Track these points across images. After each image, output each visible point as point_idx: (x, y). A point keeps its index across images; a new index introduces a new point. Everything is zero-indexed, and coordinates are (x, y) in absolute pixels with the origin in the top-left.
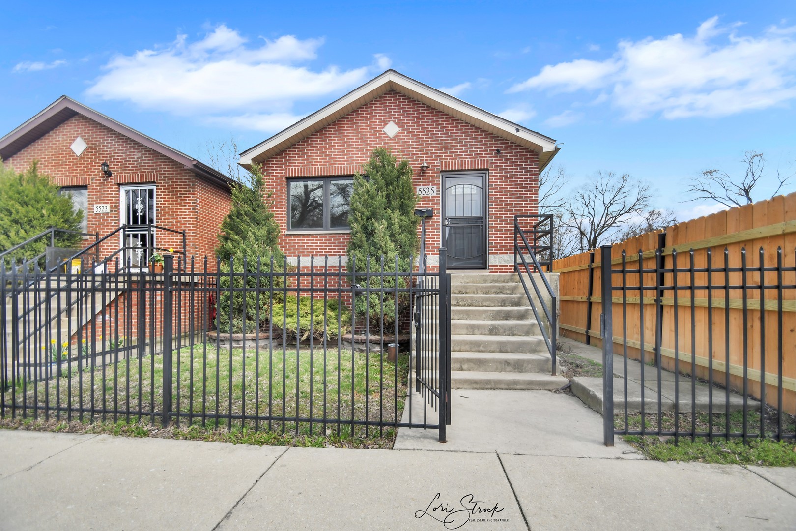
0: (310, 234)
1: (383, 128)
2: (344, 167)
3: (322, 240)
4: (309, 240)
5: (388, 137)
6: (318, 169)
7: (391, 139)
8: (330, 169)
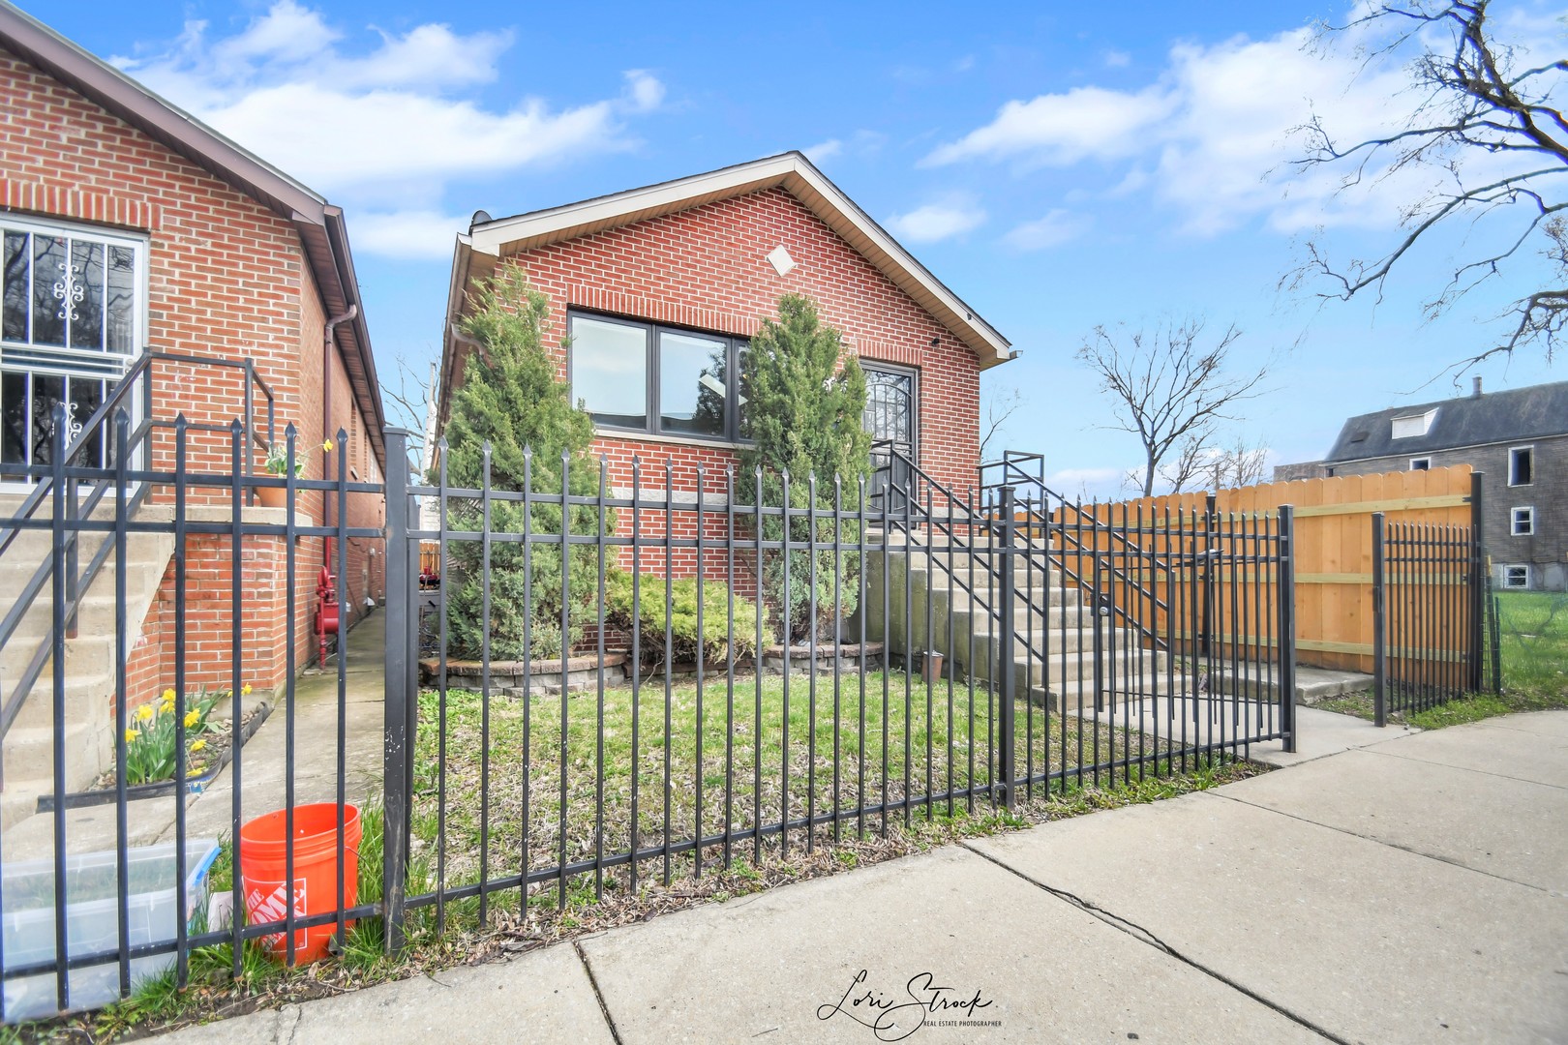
0: (622, 439)
1: (767, 253)
2: (696, 310)
3: (650, 454)
4: (621, 452)
5: (775, 272)
6: (642, 303)
7: (779, 278)
8: (666, 308)
